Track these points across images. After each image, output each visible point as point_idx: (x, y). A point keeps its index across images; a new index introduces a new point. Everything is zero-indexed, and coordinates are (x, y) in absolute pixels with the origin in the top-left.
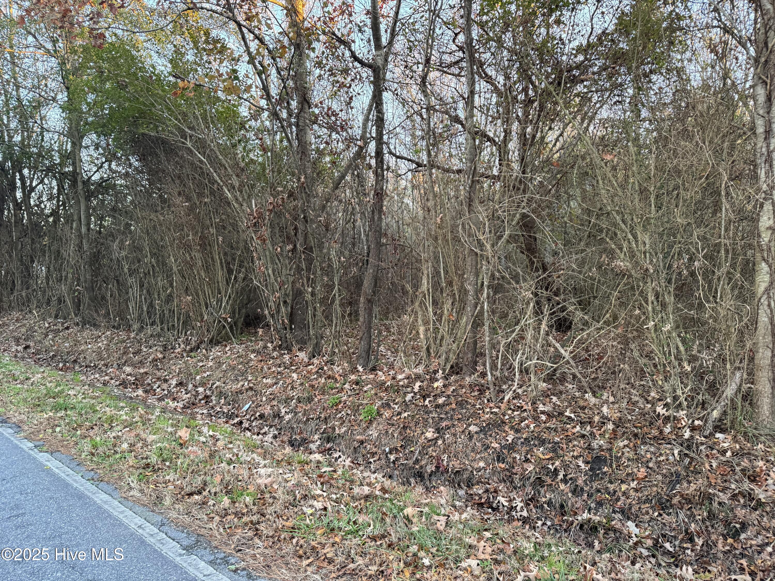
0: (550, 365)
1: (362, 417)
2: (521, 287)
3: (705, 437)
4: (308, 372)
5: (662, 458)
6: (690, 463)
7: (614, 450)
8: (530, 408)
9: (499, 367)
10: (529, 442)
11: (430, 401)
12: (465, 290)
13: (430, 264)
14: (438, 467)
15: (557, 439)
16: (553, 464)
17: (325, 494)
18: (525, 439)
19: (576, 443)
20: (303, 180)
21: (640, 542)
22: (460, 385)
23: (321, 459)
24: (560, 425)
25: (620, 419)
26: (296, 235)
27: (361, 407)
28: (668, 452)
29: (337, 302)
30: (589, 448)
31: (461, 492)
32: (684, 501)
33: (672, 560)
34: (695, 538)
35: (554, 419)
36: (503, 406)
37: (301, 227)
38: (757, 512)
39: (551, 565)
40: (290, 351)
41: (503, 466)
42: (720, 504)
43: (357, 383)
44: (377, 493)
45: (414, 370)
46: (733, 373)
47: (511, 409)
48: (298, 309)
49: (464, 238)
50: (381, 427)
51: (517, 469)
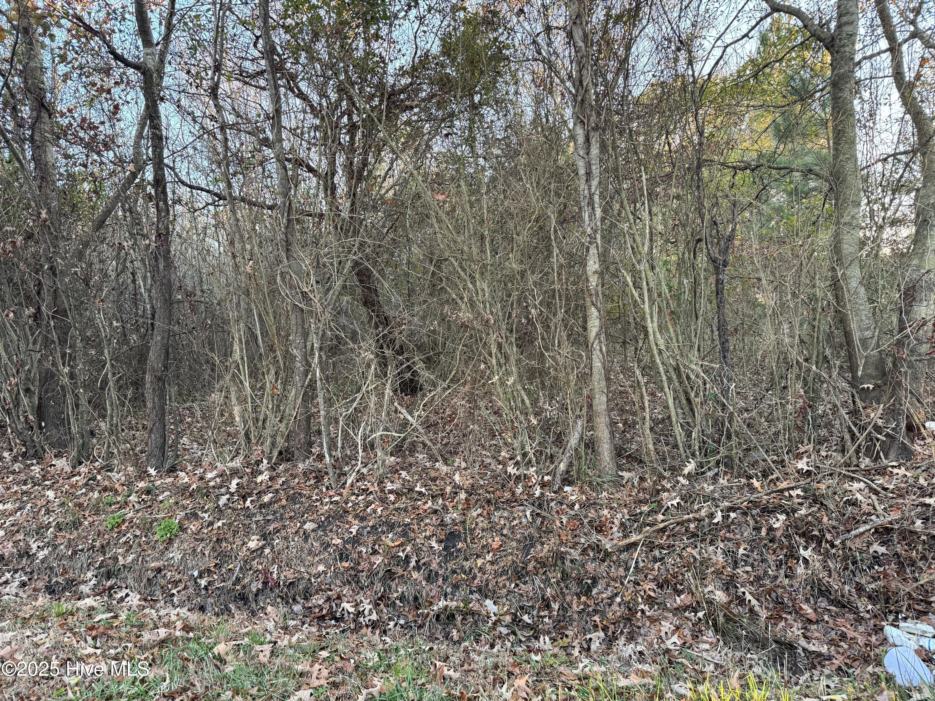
0: (396, 435)
1: (157, 537)
2: (360, 348)
3: (554, 492)
4: (72, 486)
5: (515, 522)
6: (542, 523)
7: (468, 522)
8: (377, 489)
9: (339, 445)
10: (377, 529)
11: (252, 501)
12: (291, 355)
13: (242, 325)
14: (265, 583)
15: (408, 520)
16: (403, 551)
17: (99, 652)
18: (372, 527)
19: (428, 521)
20: (44, 215)
21: (499, 621)
22: (292, 475)
23: (95, 604)
24: (410, 503)
25: (473, 486)
26: (39, 293)
27: (155, 524)
28: (521, 514)
29: (111, 384)
30: (442, 524)
31: (297, 608)
32: (538, 566)
33: (532, 632)
34: (552, 603)
35: (404, 497)
36: (345, 492)
37: (46, 282)
38: (606, 564)
39: (397, 672)
40: (40, 459)
41: (346, 564)
42: (572, 561)
43: (148, 492)
44: (178, 633)
45: (230, 465)
46: (575, 422)
47: (354, 494)
48: (49, 399)
49: (284, 291)
50: (185, 545)
51: (364, 565)
